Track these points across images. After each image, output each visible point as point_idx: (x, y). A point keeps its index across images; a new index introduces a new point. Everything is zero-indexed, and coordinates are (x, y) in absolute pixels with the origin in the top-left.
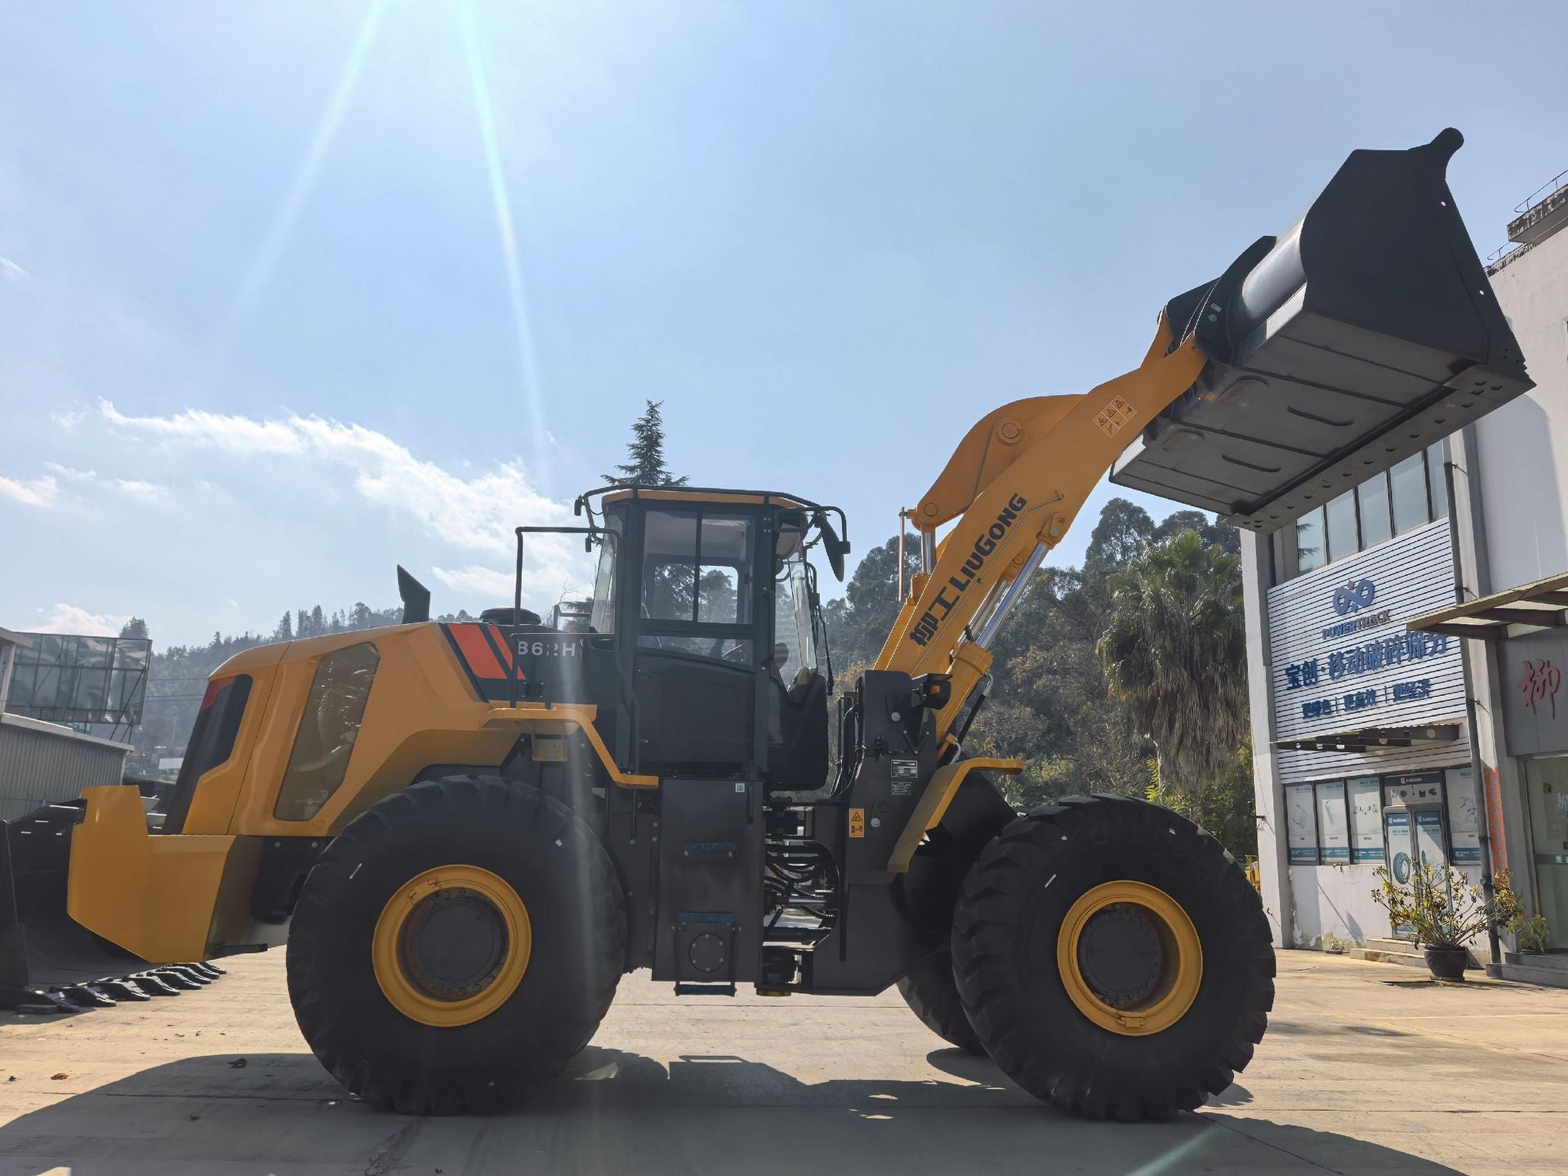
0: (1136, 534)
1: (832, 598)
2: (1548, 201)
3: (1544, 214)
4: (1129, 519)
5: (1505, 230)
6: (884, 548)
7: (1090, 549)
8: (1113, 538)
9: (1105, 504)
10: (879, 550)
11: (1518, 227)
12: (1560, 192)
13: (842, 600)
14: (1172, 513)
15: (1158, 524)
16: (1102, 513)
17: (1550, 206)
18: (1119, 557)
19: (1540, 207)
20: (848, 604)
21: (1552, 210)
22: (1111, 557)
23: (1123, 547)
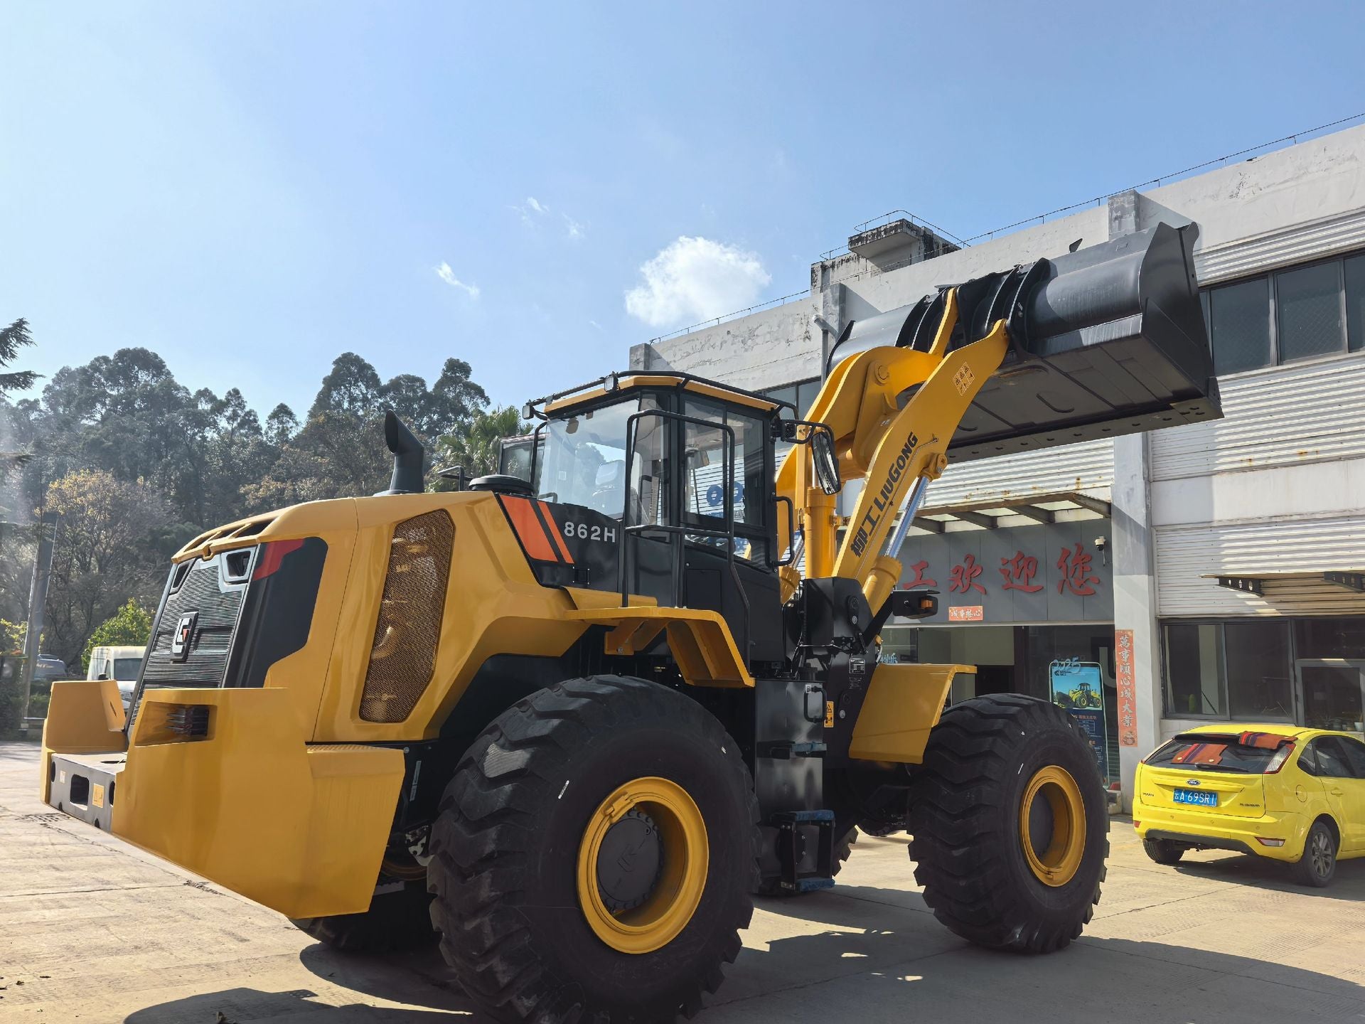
0: (363, 388)
1: (25, 398)
2: (882, 229)
3: (877, 237)
4: (358, 372)
5: (848, 241)
6: (112, 358)
7: (321, 393)
8: (342, 387)
9: (339, 355)
10: (106, 359)
11: (857, 241)
12: (891, 225)
13: (36, 401)
14: (399, 375)
15: (384, 381)
16: (335, 363)
17: (883, 233)
18: (346, 405)
19: (875, 231)
20: (43, 406)
21: (884, 236)
22: (339, 404)
23: (350, 397)
